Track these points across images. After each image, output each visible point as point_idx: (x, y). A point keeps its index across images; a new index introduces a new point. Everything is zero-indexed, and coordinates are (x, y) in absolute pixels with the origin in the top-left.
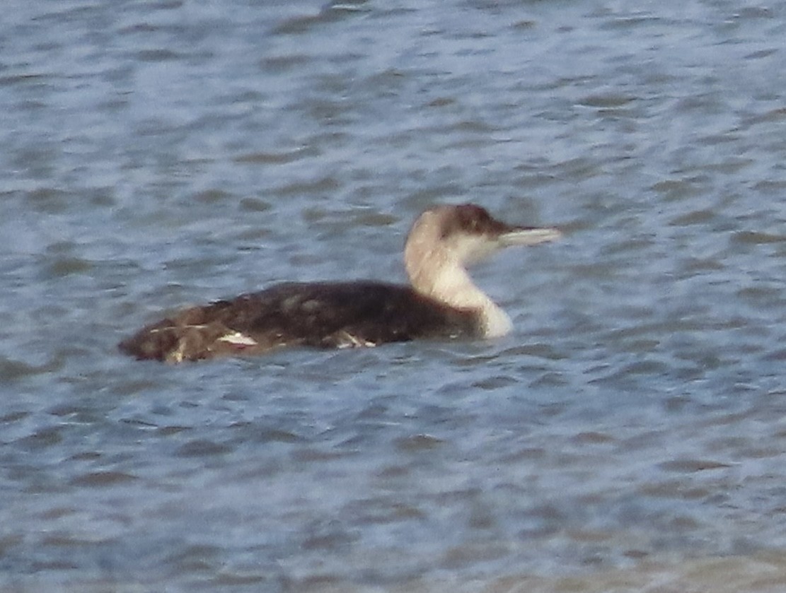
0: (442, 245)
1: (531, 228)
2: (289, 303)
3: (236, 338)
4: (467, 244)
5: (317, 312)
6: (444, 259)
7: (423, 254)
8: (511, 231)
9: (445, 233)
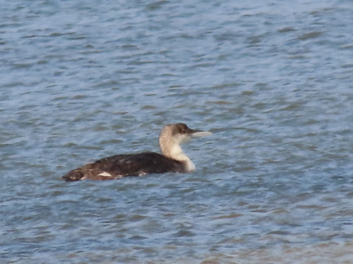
0: (173, 138)
1: (202, 131)
2: (121, 161)
3: (105, 174)
4: (182, 137)
5: (131, 164)
6: (174, 143)
7: (167, 141)
8: (195, 132)
9: (174, 134)
